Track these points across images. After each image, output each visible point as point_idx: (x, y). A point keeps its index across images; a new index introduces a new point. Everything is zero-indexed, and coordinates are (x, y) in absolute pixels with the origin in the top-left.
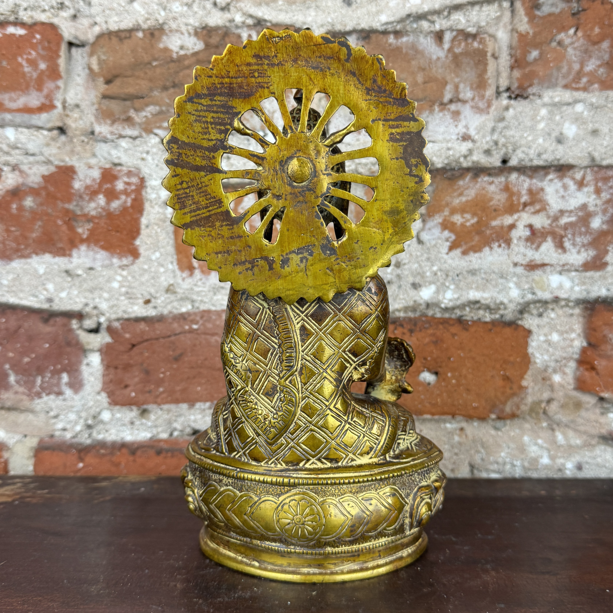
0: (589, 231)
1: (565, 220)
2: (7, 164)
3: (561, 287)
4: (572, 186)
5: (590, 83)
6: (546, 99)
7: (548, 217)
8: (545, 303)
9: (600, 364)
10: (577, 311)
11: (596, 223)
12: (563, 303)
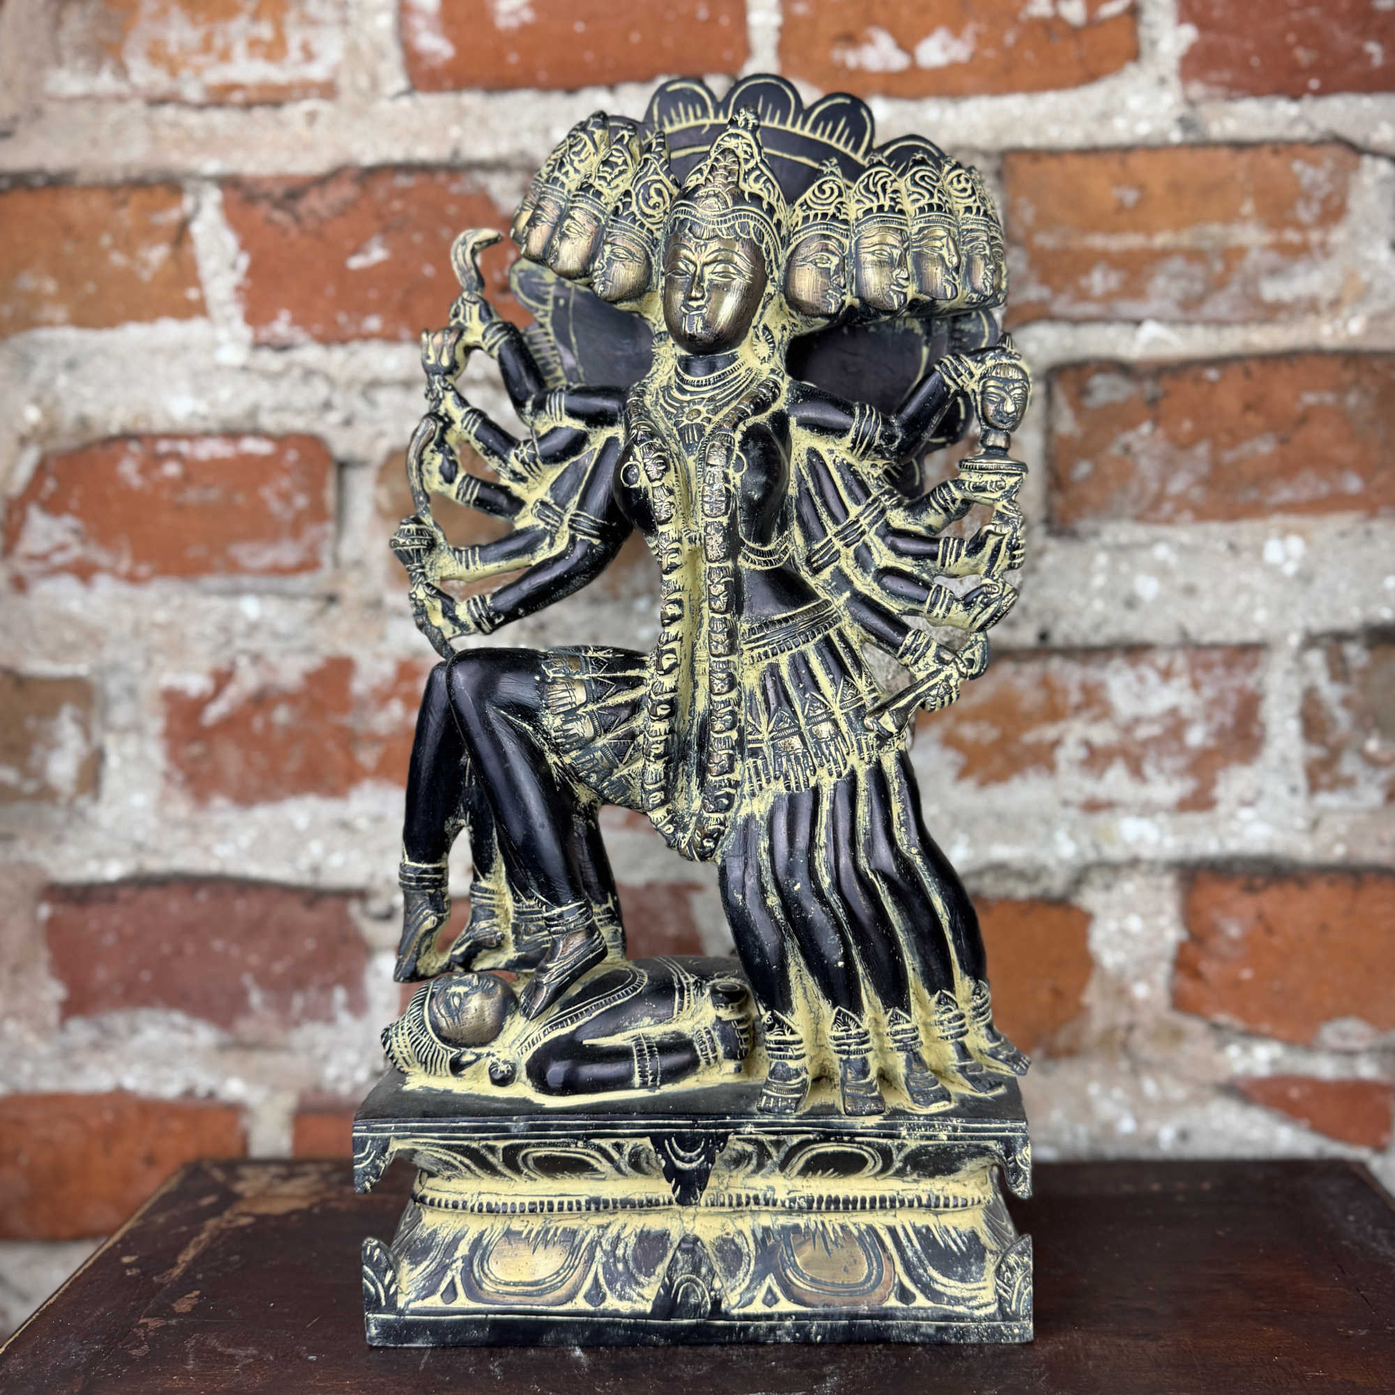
0: (1183, 749)
1: (1143, 732)
2: (243, 652)
3: (1141, 840)
4: (1152, 677)
5: (1178, 511)
6: (1107, 538)
7: (1116, 727)
8: (1115, 869)
9: (1209, 968)
10: (1168, 881)
11: (1196, 736)
12: (1143, 868)
